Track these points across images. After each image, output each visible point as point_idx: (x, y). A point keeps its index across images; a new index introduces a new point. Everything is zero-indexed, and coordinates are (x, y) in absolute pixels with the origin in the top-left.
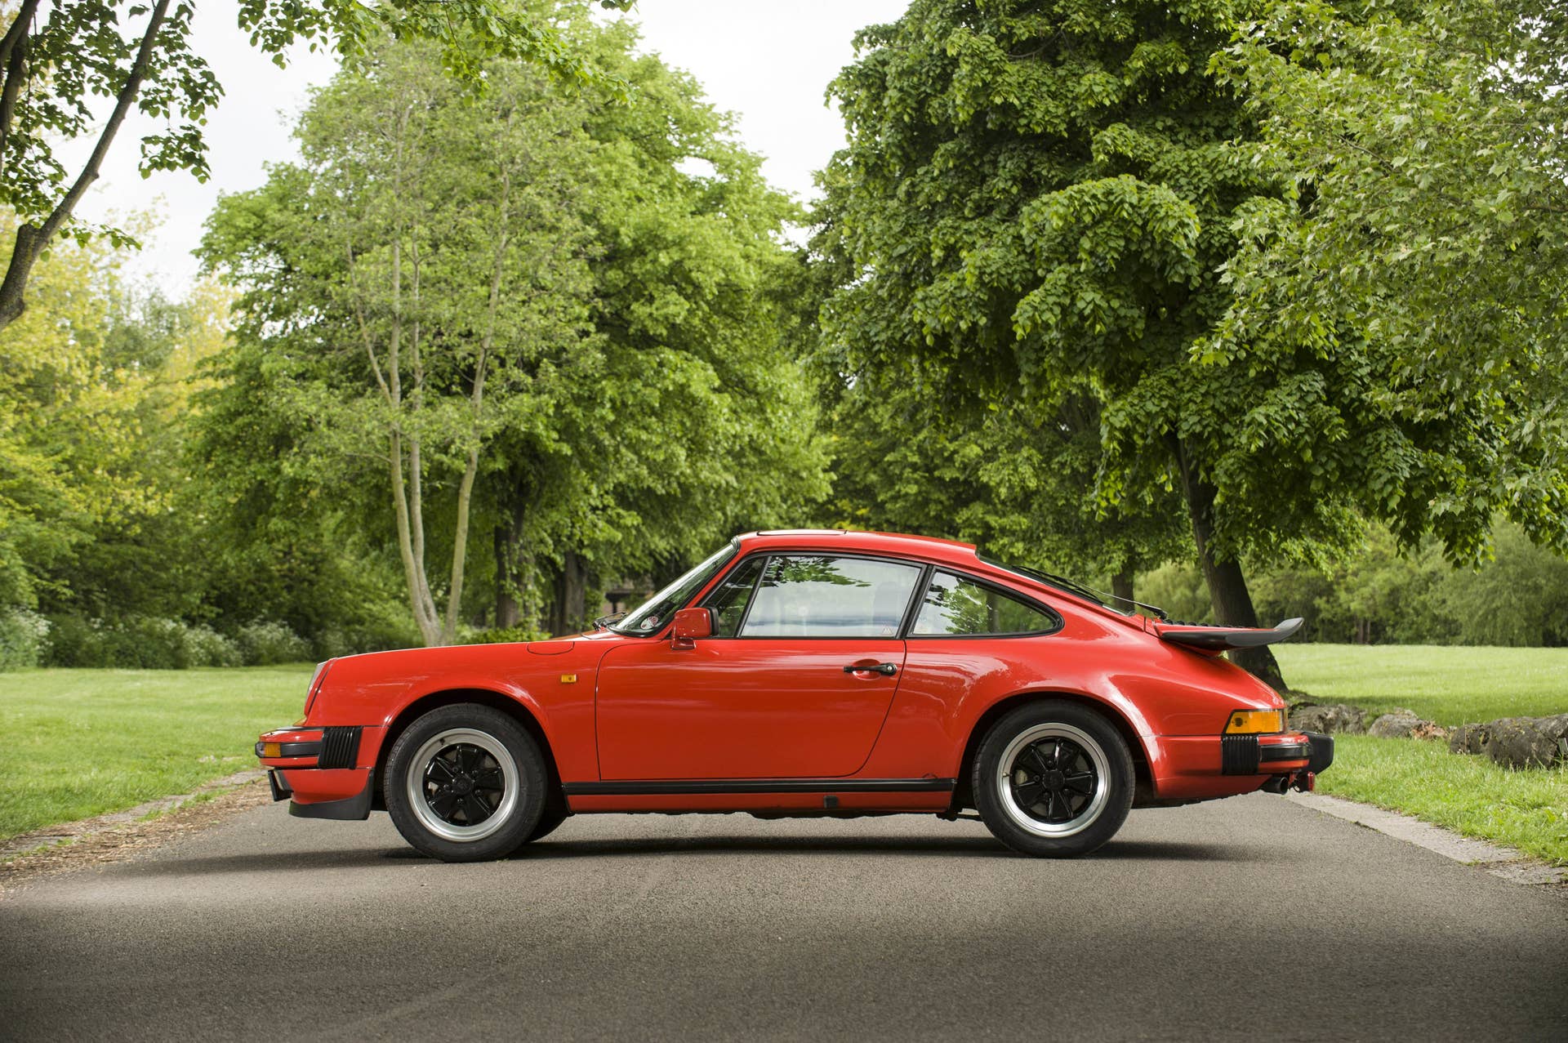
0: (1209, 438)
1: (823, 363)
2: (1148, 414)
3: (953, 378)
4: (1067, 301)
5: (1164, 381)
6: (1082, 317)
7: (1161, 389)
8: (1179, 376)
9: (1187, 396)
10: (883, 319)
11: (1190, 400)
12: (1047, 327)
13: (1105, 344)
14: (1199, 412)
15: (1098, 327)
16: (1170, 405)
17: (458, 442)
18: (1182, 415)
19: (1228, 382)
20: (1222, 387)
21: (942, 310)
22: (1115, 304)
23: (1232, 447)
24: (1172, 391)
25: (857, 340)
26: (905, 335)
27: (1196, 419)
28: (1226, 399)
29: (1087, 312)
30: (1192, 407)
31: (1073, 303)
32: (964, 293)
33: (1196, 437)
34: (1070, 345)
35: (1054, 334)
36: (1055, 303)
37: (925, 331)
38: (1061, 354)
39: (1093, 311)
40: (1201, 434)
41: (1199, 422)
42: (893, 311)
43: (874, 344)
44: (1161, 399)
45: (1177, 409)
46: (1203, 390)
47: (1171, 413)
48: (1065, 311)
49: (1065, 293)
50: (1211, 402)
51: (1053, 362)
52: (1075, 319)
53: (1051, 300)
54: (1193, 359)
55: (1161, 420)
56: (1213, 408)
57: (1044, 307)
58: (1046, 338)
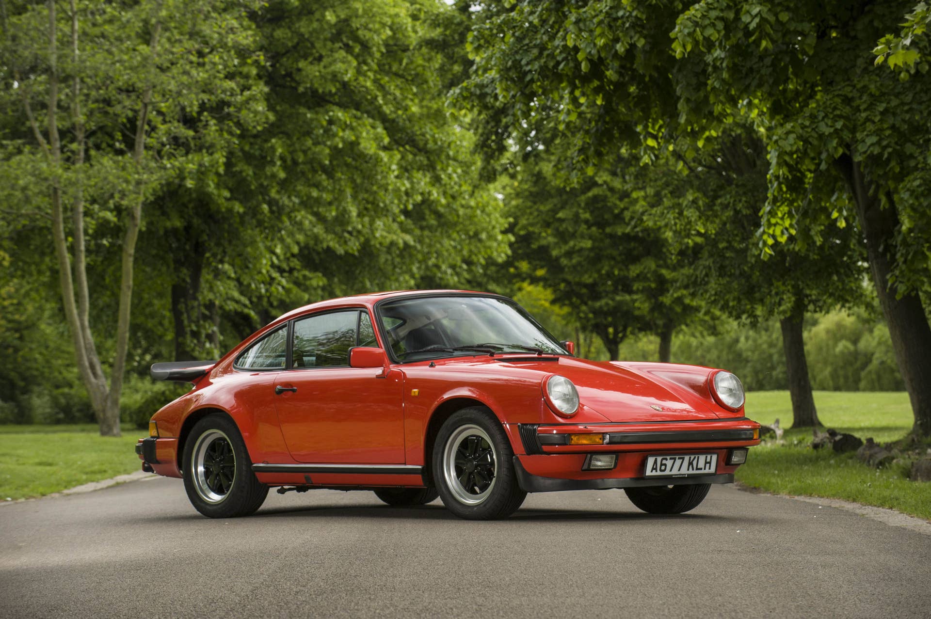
0: (889, 160)
1: (472, 94)
2: (821, 136)
3: (608, 108)
4: (731, 15)
5: (838, 100)
6: (748, 33)
7: (835, 108)
8: (856, 94)
9: (864, 115)
10: (535, 46)
11: (867, 119)
12: (710, 45)
13: (773, 65)
14: (879, 132)
15: (764, 43)
16: (844, 125)
17: (117, 196)
18: (859, 136)
19: (909, 98)
20: (903, 104)
21: (598, 31)
22: (784, 17)
23: (916, 168)
24: (847, 110)
25: (508, 69)
26: (558, 63)
27: (874, 139)
28: (907, 117)
29: (753, 26)
30: (870, 127)
31: (737, 18)
32: (621, 13)
33: (875, 160)
34: (735, 65)
35: (718, 53)
36: (717, 18)
37: (580, 56)
38: (725, 75)
39: (759, 25)
40: (881, 155)
41: (878, 143)
42: (545, 38)
43: (526, 73)
44: (836, 118)
45: (853, 131)
46: (881, 107)
47: (847, 136)
48: (729, 27)
49: (729, 7)
50: (891, 120)
51: (717, 85)
52: (740, 34)
53: (713, 14)
54: (879, 60)
55: (835, 142)
56: (893, 127)
57: (707, 22)
58: (709, 59)
